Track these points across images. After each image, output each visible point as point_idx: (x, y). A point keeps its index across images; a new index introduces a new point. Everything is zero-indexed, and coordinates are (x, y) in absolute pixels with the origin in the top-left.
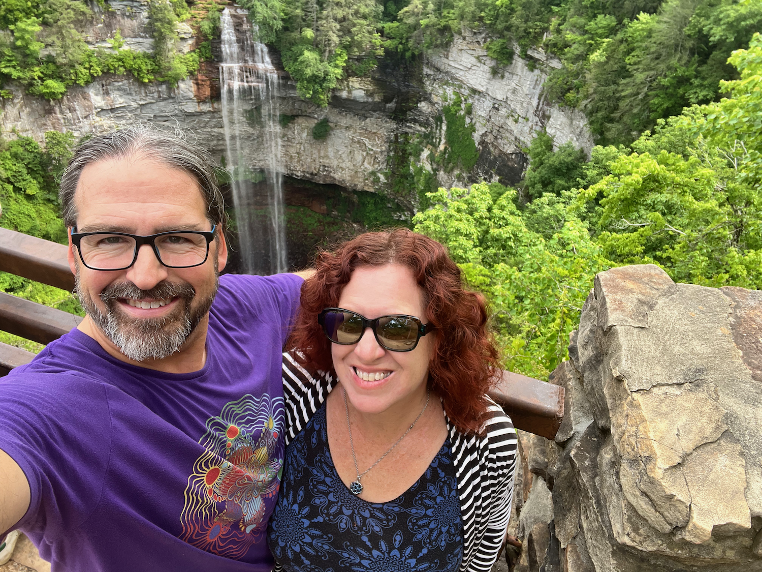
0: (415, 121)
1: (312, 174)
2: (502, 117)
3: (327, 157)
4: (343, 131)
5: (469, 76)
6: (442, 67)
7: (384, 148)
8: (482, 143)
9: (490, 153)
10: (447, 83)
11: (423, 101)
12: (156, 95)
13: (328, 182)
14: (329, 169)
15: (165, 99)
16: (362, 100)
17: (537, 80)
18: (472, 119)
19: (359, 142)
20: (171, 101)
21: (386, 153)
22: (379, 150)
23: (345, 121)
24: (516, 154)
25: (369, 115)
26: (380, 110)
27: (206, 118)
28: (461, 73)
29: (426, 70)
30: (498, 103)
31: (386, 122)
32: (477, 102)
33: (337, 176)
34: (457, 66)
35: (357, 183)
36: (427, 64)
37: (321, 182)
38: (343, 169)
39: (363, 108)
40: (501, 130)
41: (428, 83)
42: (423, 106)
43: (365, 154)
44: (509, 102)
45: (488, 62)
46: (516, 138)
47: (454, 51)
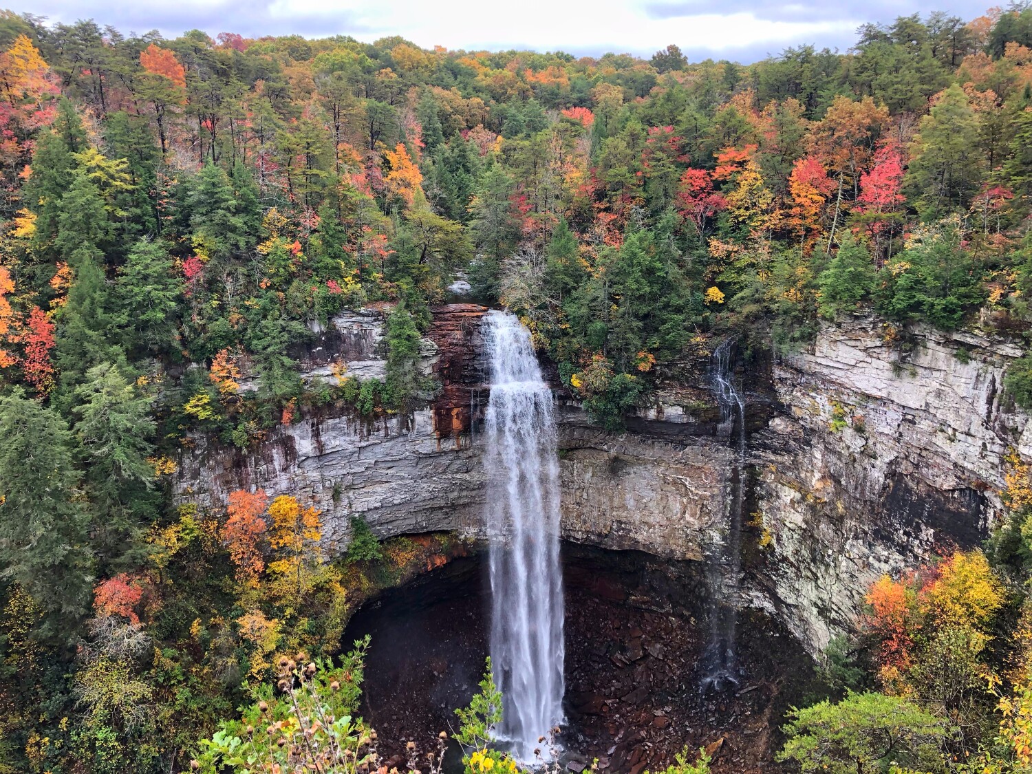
0: (765, 447)
1: (600, 535)
2: (923, 433)
3: (624, 507)
4: (649, 467)
5: (853, 378)
6: (806, 367)
7: (716, 491)
8: (891, 475)
9: (909, 490)
10: (816, 389)
11: (777, 417)
12: (382, 433)
13: (627, 548)
14: (628, 527)
15: (393, 438)
16: (679, 421)
17: (978, 376)
18: (867, 439)
19: (675, 483)
20: (401, 439)
21: (720, 498)
22: (708, 493)
23: (651, 452)
24: (961, 490)
25: (689, 441)
26: (709, 434)
27: (445, 461)
28: (840, 373)
29: (778, 373)
30: (913, 412)
31: (718, 450)
32: (872, 413)
33: (642, 537)
34: (831, 364)
35: (674, 547)
36: (780, 364)
37: (615, 548)
38: (651, 526)
39: (681, 432)
40: (924, 453)
41: (782, 391)
42: (778, 424)
43: (685, 500)
44: (931, 410)
45: (884, 355)
46: (955, 465)
47: (823, 345)
